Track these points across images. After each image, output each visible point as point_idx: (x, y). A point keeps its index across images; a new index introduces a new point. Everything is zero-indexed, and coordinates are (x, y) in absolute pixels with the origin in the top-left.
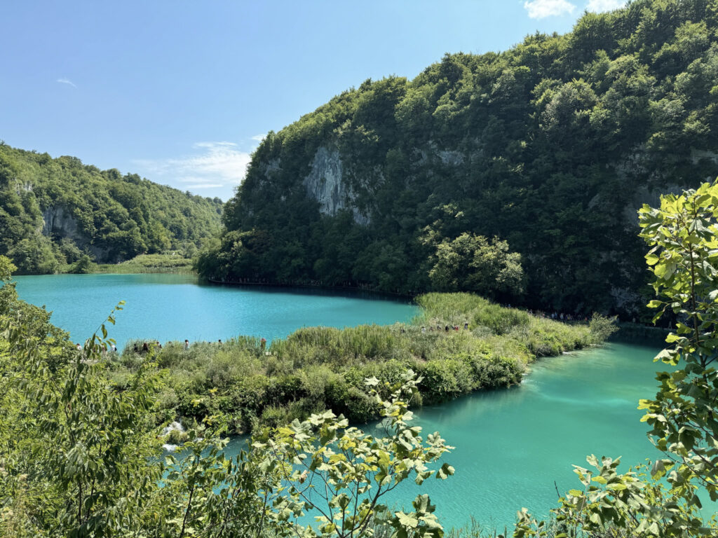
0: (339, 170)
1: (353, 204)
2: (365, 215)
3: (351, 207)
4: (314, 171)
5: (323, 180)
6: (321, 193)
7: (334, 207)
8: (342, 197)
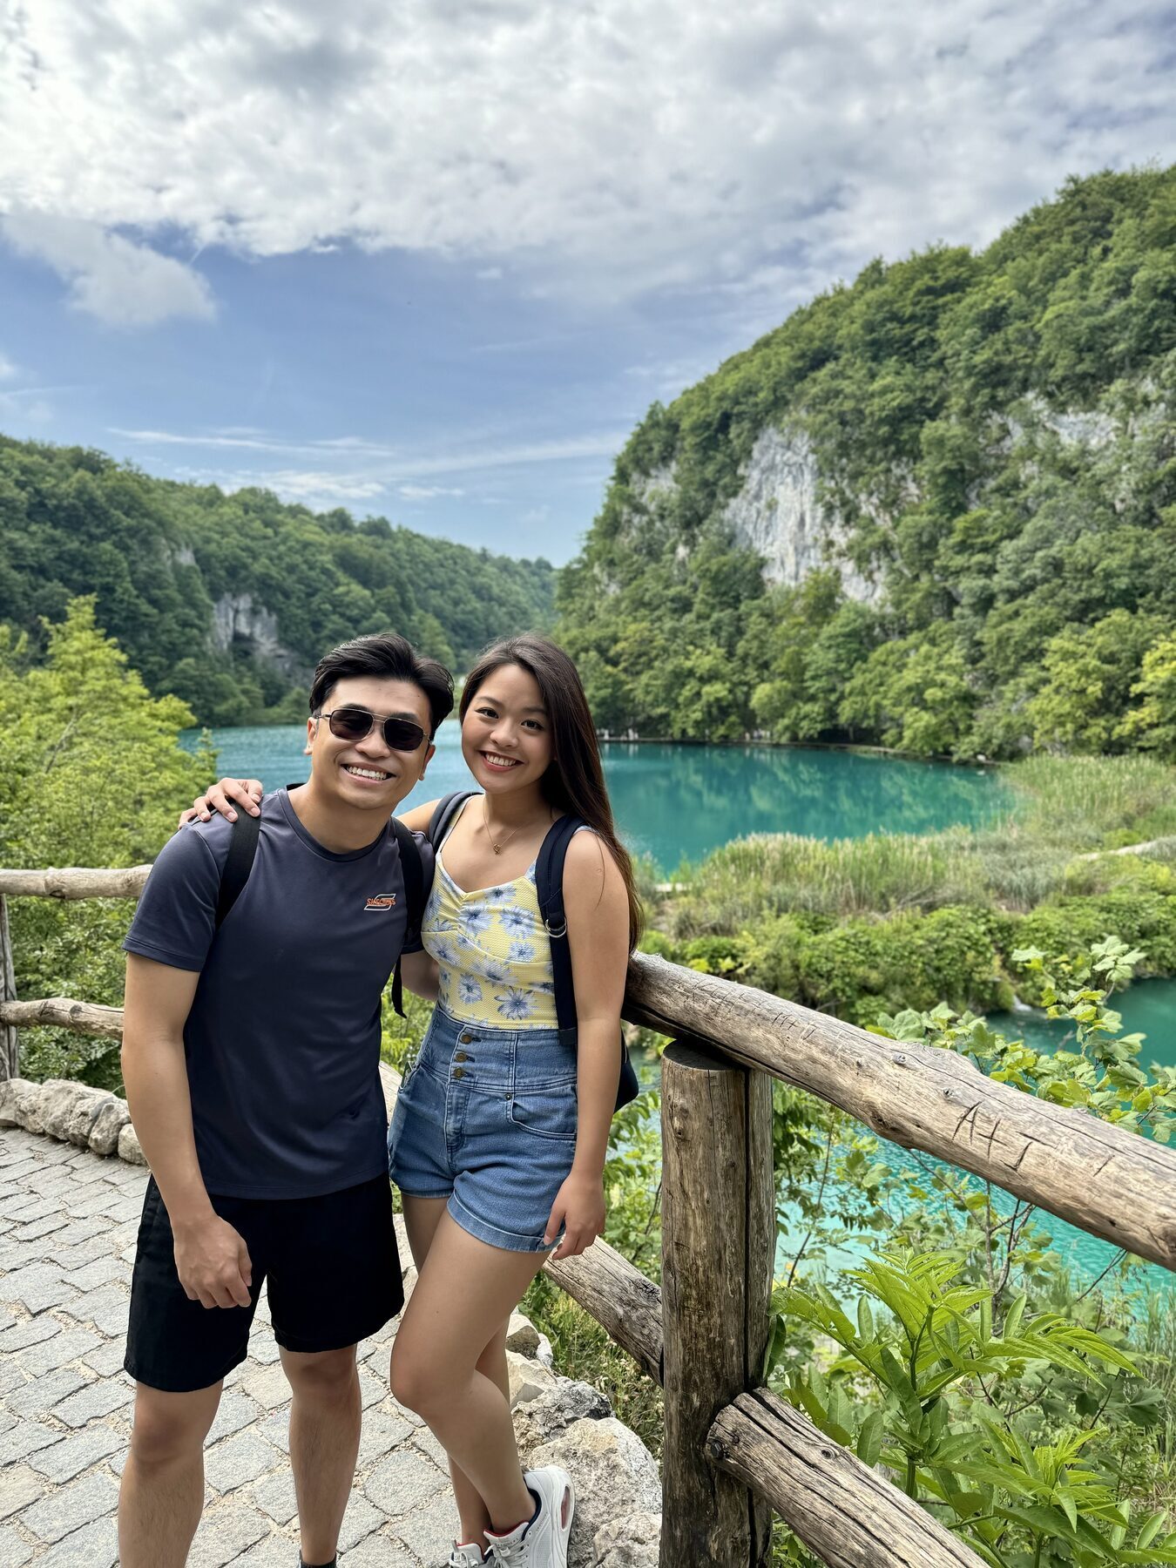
0: (808, 477)
1: (841, 554)
2: (870, 577)
3: (836, 562)
4: (751, 486)
5: (772, 506)
6: (767, 533)
7: (798, 564)
8: (816, 539)
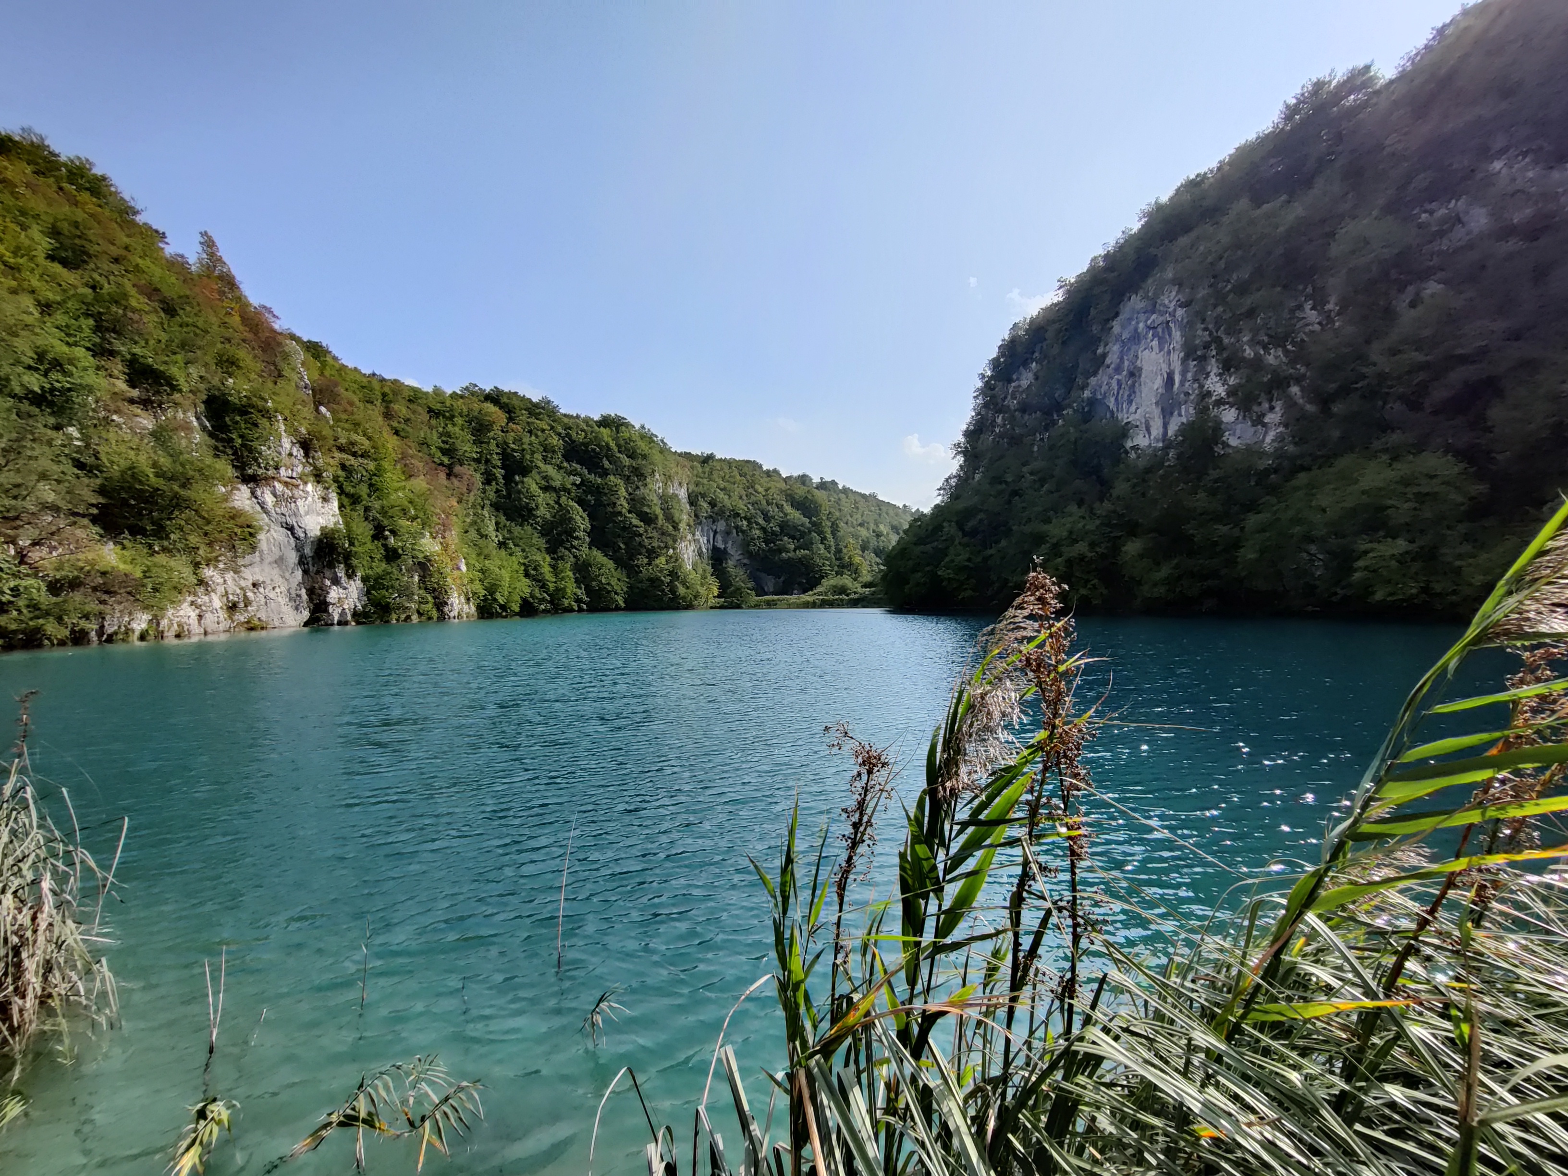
0: (1177, 335)
1: (1219, 403)
3: (1215, 412)
4: (1112, 359)
5: (1134, 374)
6: (1130, 402)
7: (1165, 426)
8: (1187, 394)
